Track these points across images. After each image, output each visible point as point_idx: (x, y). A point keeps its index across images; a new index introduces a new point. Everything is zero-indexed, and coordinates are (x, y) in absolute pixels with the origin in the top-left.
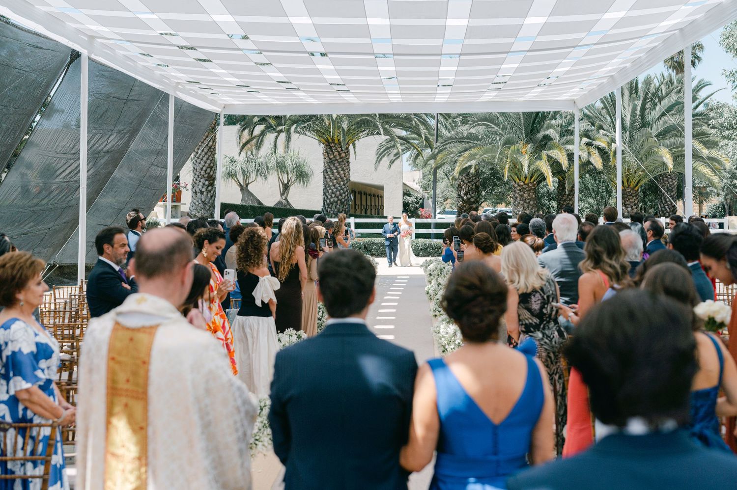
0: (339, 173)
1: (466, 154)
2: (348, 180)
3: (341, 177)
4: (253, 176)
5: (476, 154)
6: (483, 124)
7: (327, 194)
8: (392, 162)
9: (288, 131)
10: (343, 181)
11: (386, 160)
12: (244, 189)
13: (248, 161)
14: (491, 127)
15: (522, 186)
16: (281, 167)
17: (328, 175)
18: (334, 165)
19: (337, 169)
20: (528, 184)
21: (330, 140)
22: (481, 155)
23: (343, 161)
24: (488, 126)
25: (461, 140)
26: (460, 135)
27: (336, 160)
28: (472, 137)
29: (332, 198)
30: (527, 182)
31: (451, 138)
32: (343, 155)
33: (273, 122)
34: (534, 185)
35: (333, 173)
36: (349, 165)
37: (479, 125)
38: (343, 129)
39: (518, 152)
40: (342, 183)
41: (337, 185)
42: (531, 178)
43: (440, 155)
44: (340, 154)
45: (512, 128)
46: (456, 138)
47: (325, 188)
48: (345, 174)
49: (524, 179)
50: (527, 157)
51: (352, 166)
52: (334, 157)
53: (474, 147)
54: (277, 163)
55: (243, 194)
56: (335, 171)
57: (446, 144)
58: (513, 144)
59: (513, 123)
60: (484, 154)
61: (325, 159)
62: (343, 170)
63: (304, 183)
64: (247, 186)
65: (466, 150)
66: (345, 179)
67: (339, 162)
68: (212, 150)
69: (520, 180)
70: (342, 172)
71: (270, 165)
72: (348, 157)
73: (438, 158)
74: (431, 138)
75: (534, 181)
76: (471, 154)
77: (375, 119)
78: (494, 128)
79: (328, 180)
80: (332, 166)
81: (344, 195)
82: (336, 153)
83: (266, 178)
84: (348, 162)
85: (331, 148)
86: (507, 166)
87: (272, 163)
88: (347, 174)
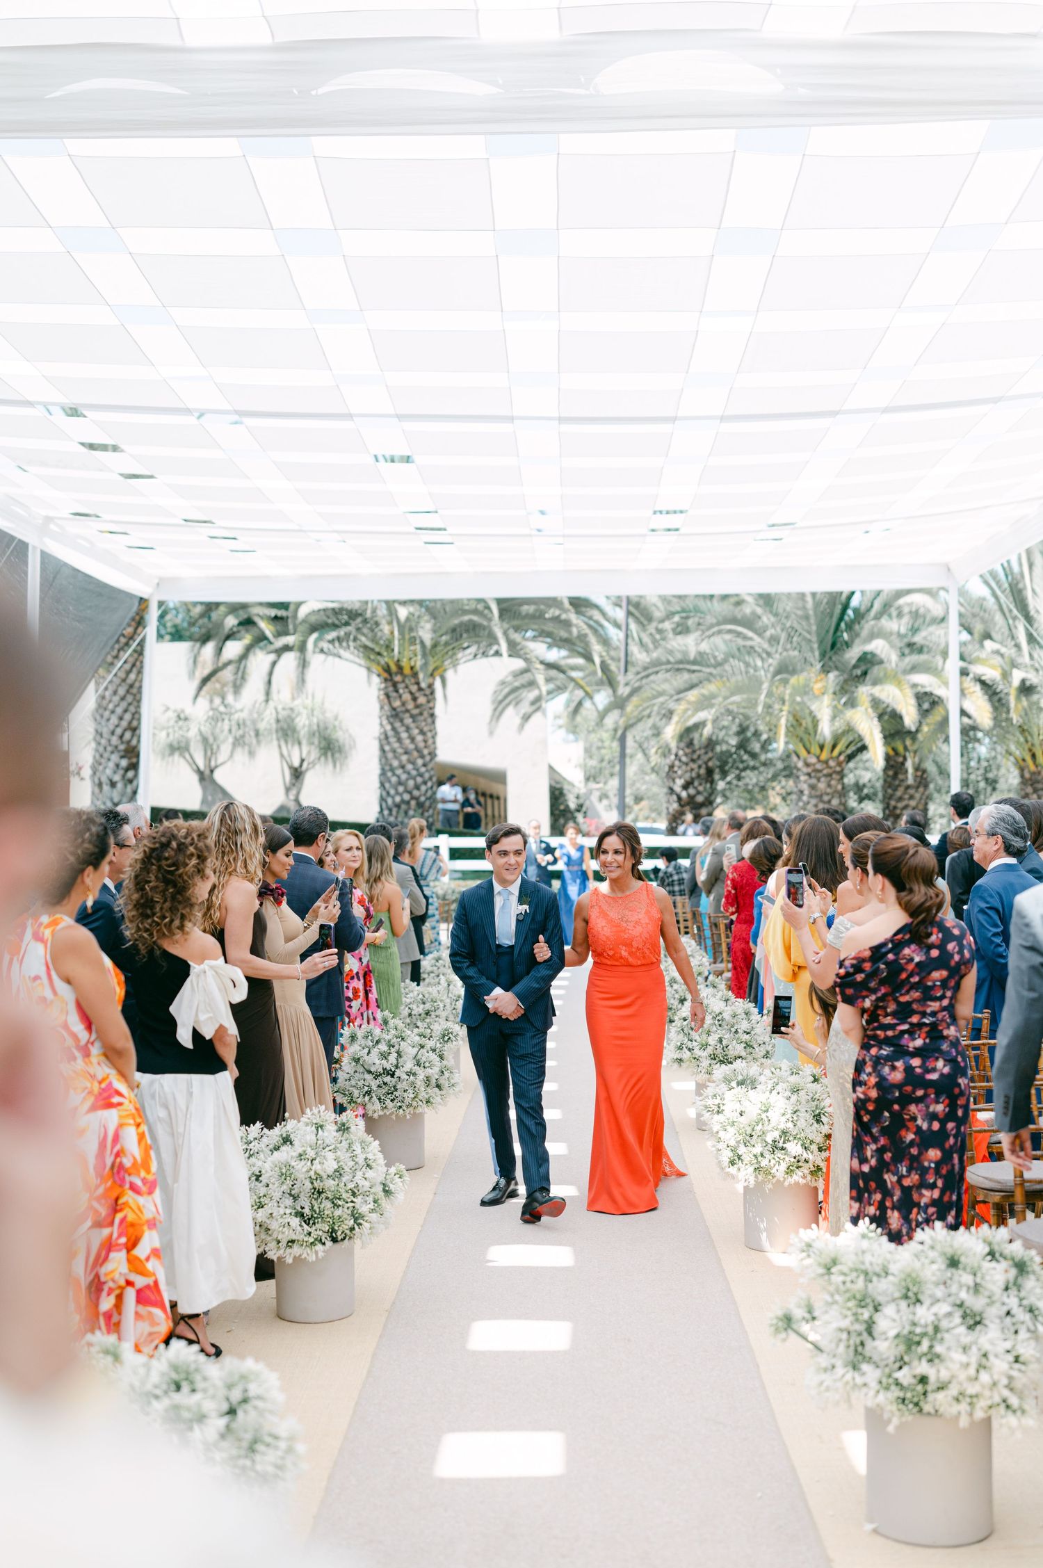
0: (413, 739)
1: (692, 695)
2: (433, 755)
3: (417, 749)
4: (225, 749)
5: (713, 696)
6: (730, 631)
7: (387, 785)
8: (526, 718)
9: (302, 648)
10: (422, 757)
11: (511, 716)
12: (206, 777)
13: (216, 718)
14: (745, 638)
15: (814, 765)
16: (286, 731)
17: (389, 743)
18: (401, 721)
19: (408, 729)
20: (826, 762)
21: (394, 668)
22: (726, 698)
23: (421, 714)
24: (739, 634)
25: (681, 664)
26: (679, 656)
27: (407, 711)
28: (701, 660)
29: (397, 793)
30: (824, 756)
31: (657, 663)
32: (422, 700)
33: (267, 628)
34: (839, 764)
35: (399, 740)
36: (433, 722)
37: (719, 632)
38: (422, 643)
39: (806, 690)
40: (420, 762)
41: (409, 767)
42: (834, 747)
43: (635, 699)
44: (415, 699)
45: (790, 638)
46: (668, 662)
47: (383, 773)
48: (425, 741)
49: (818, 751)
50: (827, 700)
51: (440, 724)
52: (403, 704)
53: (709, 681)
54: (278, 721)
55: (204, 789)
56: (404, 735)
57: (647, 676)
58: (794, 672)
59: (792, 628)
60: (733, 694)
61: (382, 708)
62: (422, 732)
63: (335, 766)
64: (212, 771)
65: (692, 687)
66: (426, 752)
67: (412, 716)
68: (134, 691)
69: (809, 752)
70: (419, 738)
71: (262, 726)
72: (431, 705)
73: (629, 708)
74: (613, 667)
75: (840, 754)
76: (703, 695)
77: (490, 620)
78: (751, 639)
79: (390, 755)
80: (397, 725)
81: (423, 788)
82: (407, 697)
83: (252, 754)
84: (432, 715)
85: (395, 685)
86: (783, 722)
87: (267, 721)
88: (430, 741)
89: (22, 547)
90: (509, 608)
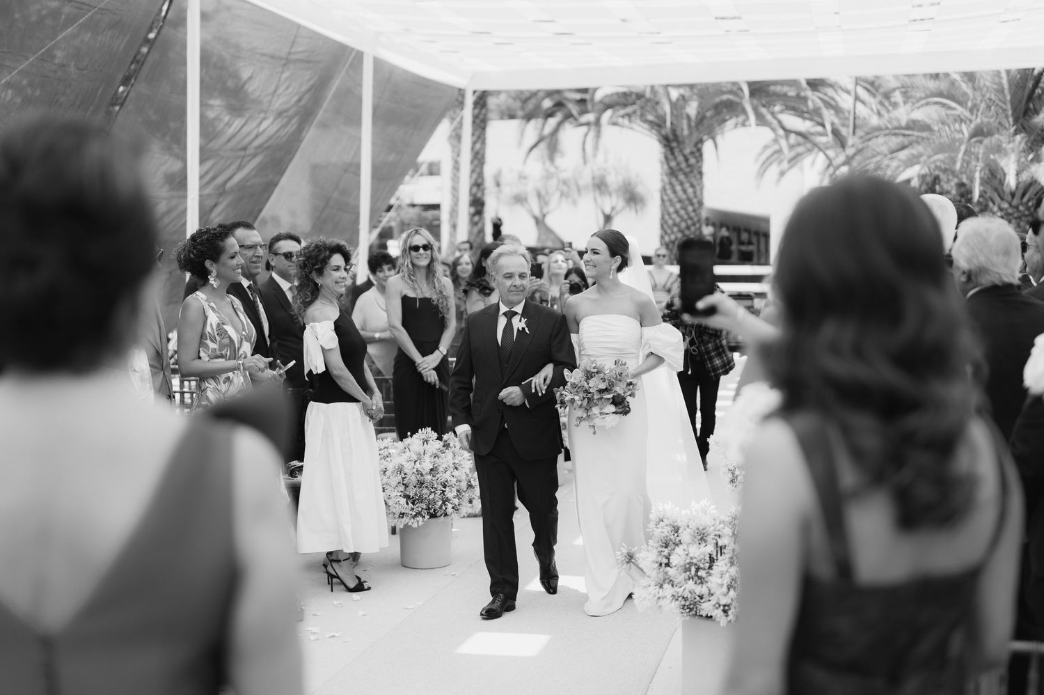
0: (685, 191)
1: (903, 155)
2: (701, 203)
3: (689, 199)
4: (554, 199)
5: (920, 155)
6: (936, 103)
7: (665, 227)
8: (782, 174)
9: (597, 123)
10: (692, 204)
11: (774, 170)
12: (540, 222)
13: (548, 176)
14: (950, 108)
15: (1006, 210)
16: (600, 185)
17: (667, 195)
18: (676, 177)
19: (681, 184)
20: (1017, 207)
21: (671, 137)
22: (929, 157)
23: (692, 172)
24: (944, 105)
25: (896, 130)
26: (895, 124)
27: (681, 169)
28: (913, 125)
29: (673, 232)
30: (1015, 202)
31: (879, 129)
32: (692, 161)
33: (574, 109)
34: (1028, 208)
35: (675, 192)
36: (701, 178)
37: (927, 104)
38: (688, 117)
39: (999, 149)
40: (690, 208)
41: (682, 212)
42: (1023, 195)
43: (858, 158)
44: (687, 160)
45: (989, 107)
46: (887, 128)
47: (663, 218)
48: (695, 193)
49: (1009, 198)
50: (1013, 157)
51: (707, 180)
52: (678, 164)
53: (918, 143)
54: (594, 178)
55: (539, 230)
56: (678, 188)
57: (869, 140)
58: (990, 134)
59: (990, 99)
60: (936, 153)
61: (662, 167)
62: (692, 186)
63: (637, 211)
64: (544, 216)
65: (903, 148)
66: (695, 201)
67: (686, 174)
68: (479, 156)
69: (1002, 199)
70: (690, 190)
71: (582, 183)
72: (699, 164)
73: (855, 164)
74: (844, 131)
75: (1029, 201)
76: (913, 155)
77: (742, 98)
78: (954, 109)
79: (668, 204)
80: (674, 180)
81: (693, 229)
82: (681, 158)
83: (575, 203)
84: (701, 173)
85: (672, 150)
86: (977, 175)
87: (586, 179)
88: (698, 193)
89: (359, 56)
90: (759, 90)
